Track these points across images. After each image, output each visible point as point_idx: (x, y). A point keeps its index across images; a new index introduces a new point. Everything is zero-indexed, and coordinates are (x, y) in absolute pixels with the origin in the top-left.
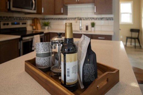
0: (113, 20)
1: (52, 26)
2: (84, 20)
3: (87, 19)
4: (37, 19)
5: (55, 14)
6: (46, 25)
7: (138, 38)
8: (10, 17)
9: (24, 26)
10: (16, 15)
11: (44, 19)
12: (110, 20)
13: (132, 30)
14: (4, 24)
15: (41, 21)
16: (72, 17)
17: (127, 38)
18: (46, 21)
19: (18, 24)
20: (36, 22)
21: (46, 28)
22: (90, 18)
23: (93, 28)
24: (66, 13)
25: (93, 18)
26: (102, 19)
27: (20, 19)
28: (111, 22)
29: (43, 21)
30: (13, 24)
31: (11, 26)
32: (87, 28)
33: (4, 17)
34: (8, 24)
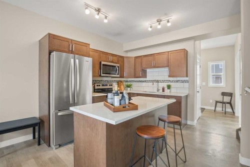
0: (188, 82)
1: (133, 87)
2: (161, 82)
3: (163, 81)
4: (121, 81)
5: (135, 77)
6: (128, 86)
7: (230, 103)
8: (101, 80)
9: (111, 87)
10: (105, 79)
11: (127, 81)
12: (186, 82)
13: (224, 94)
14: (97, 86)
15: (124, 83)
16: (150, 80)
17: (217, 102)
18: (129, 83)
19: (107, 85)
20: (120, 84)
21: (129, 89)
22: (167, 81)
23: (169, 90)
24: (145, 76)
25: (170, 81)
26: (177, 81)
27: (108, 81)
28: (186, 85)
29: (126, 83)
30: (103, 85)
31: (101, 87)
32: (163, 90)
33: (97, 80)
34: (100, 85)
